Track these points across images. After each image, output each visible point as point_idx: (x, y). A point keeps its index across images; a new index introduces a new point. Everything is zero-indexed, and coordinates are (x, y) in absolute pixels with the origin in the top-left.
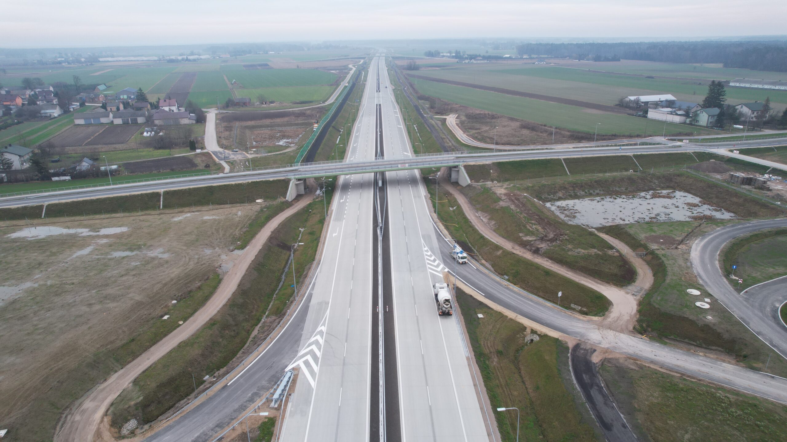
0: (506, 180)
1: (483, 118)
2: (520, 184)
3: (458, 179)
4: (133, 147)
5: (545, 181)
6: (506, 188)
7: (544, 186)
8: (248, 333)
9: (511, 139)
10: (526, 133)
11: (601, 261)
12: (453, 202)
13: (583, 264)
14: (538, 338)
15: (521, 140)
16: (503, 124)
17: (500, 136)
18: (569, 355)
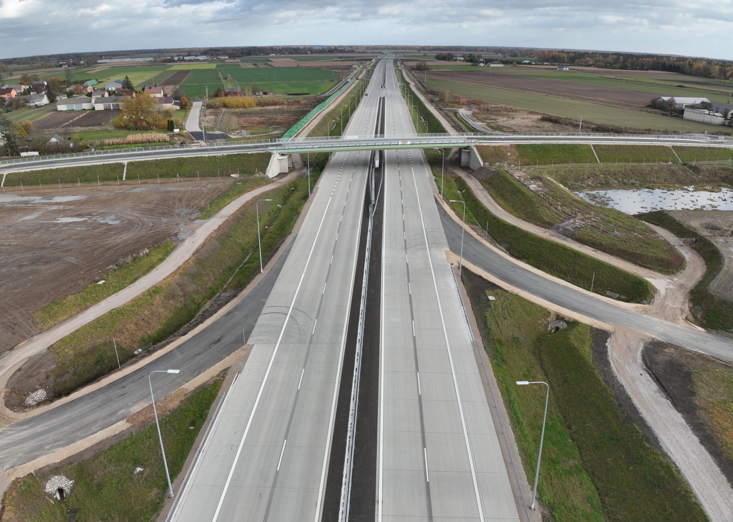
0: (525, 164)
1: (499, 111)
2: (542, 168)
3: (468, 163)
4: (109, 129)
5: (571, 166)
6: (525, 172)
7: (571, 172)
8: (199, 306)
9: (532, 129)
10: (547, 125)
11: (643, 244)
12: (462, 185)
13: (622, 247)
14: (565, 325)
15: (543, 130)
16: (522, 116)
17: (519, 126)
18: (607, 344)
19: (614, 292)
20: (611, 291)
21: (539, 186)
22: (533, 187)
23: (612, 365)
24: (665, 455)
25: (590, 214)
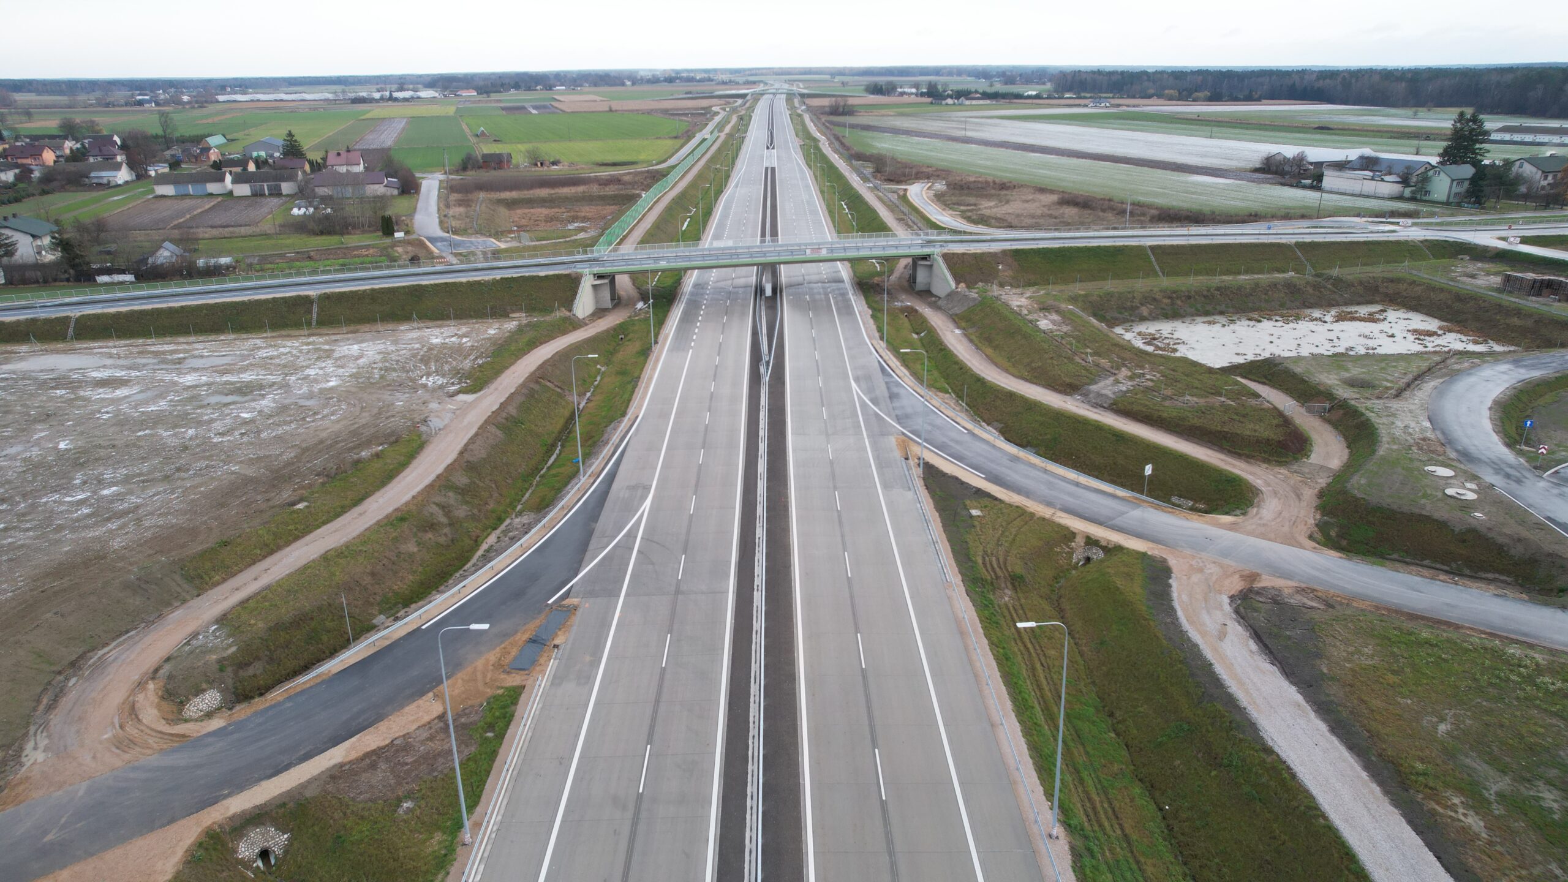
0: (1030, 284)
1: (982, 188)
2: (1059, 291)
3: (929, 284)
4: (268, 232)
5: (1111, 286)
6: (1030, 298)
7: (1110, 295)
9: (1041, 221)
10: (1070, 212)
11: (1235, 417)
12: (920, 324)
13: (1196, 422)
14: (1101, 555)
15: (1061, 222)
16: (1024, 198)
17: (1018, 216)
18: (1171, 581)
19: (1185, 498)
20: (1180, 496)
21: (1054, 322)
22: (1044, 324)
23: (1180, 613)
24: (1269, 751)
25: (1142, 367)
